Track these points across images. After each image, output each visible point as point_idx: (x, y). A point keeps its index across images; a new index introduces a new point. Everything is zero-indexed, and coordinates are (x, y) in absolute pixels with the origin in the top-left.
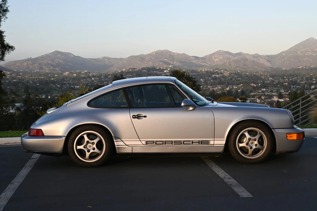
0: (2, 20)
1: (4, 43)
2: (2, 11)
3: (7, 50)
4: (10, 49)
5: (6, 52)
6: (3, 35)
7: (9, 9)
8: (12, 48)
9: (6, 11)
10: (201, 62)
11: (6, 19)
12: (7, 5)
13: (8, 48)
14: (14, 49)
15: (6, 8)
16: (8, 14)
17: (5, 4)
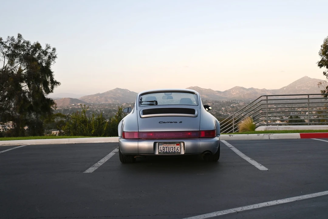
0: (52, 63)
1: (53, 80)
2: (52, 57)
3: (55, 85)
4: (58, 84)
5: (55, 87)
6: (53, 74)
7: (57, 56)
8: (58, 83)
9: (54, 57)
10: (222, 95)
11: (55, 63)
12: (56, 54)
13: (56, 83)
14: (60, 84)
15: (55, 56)
16: (56, 60)
17: (54, 52)
